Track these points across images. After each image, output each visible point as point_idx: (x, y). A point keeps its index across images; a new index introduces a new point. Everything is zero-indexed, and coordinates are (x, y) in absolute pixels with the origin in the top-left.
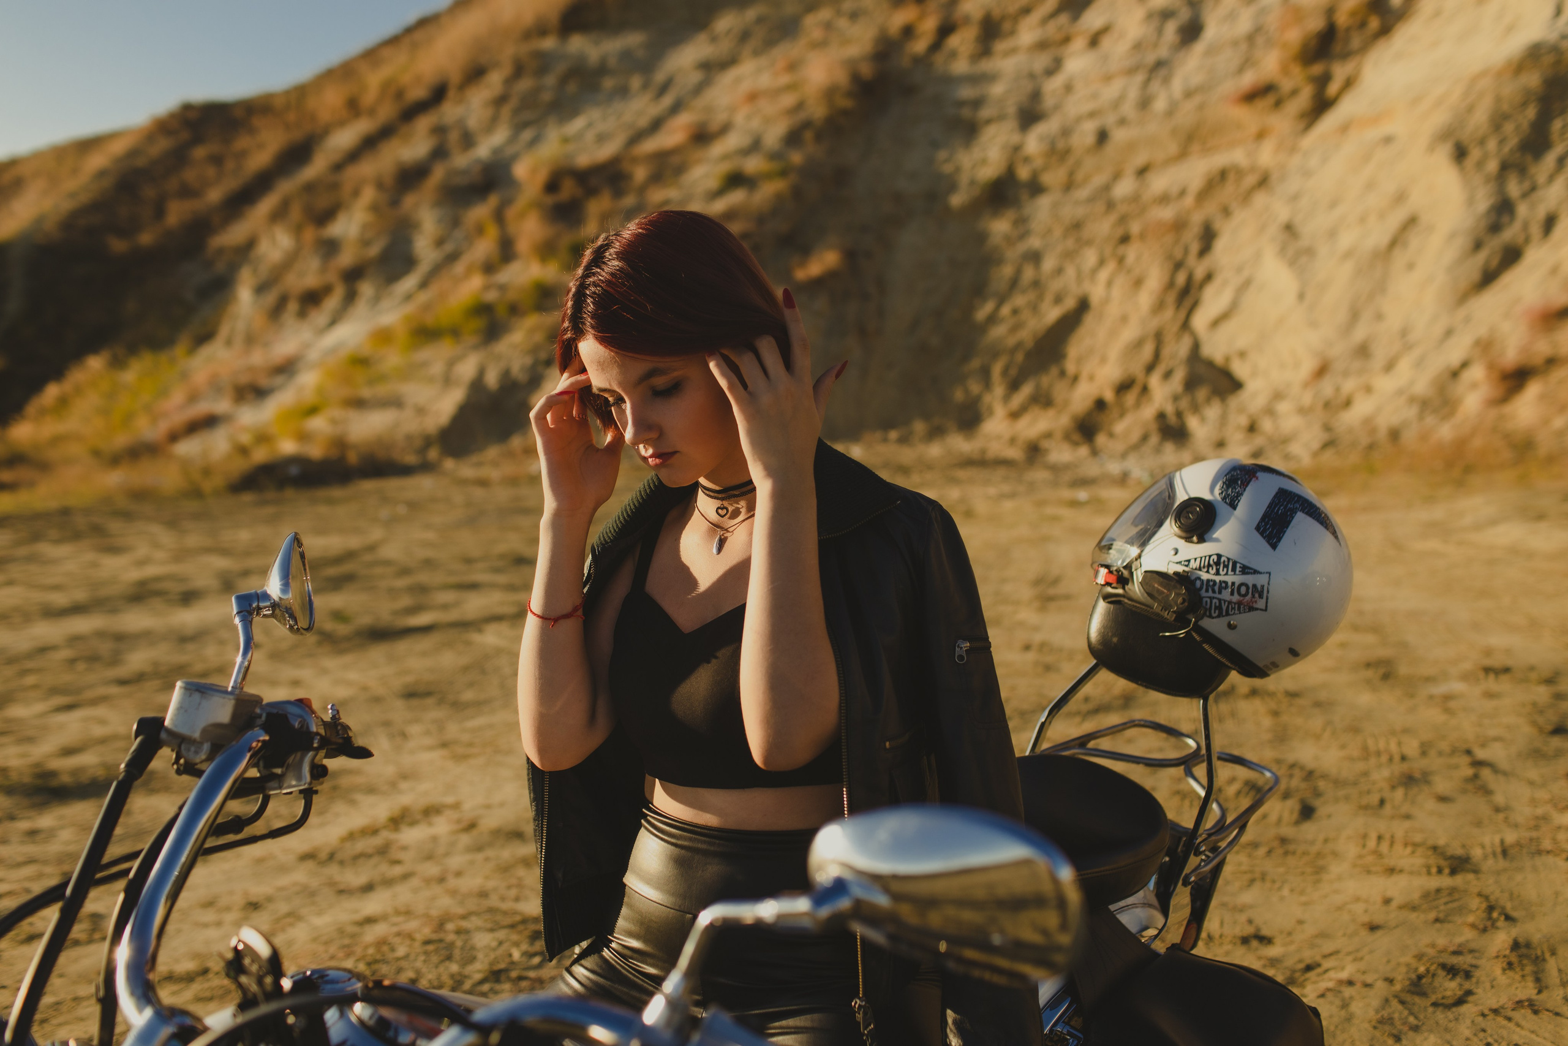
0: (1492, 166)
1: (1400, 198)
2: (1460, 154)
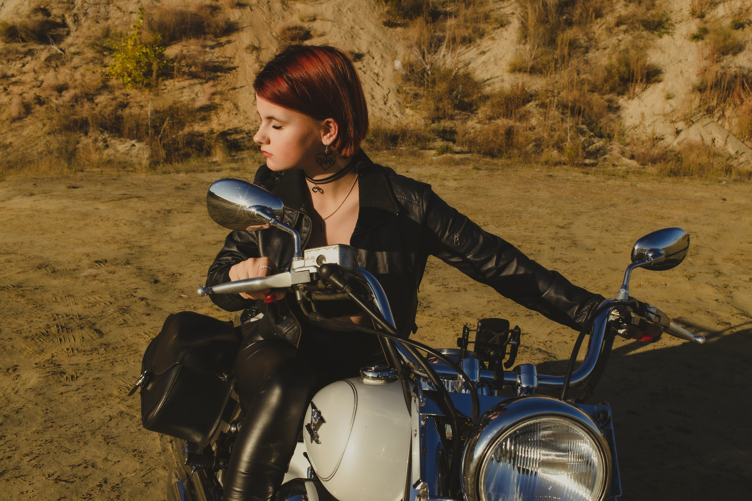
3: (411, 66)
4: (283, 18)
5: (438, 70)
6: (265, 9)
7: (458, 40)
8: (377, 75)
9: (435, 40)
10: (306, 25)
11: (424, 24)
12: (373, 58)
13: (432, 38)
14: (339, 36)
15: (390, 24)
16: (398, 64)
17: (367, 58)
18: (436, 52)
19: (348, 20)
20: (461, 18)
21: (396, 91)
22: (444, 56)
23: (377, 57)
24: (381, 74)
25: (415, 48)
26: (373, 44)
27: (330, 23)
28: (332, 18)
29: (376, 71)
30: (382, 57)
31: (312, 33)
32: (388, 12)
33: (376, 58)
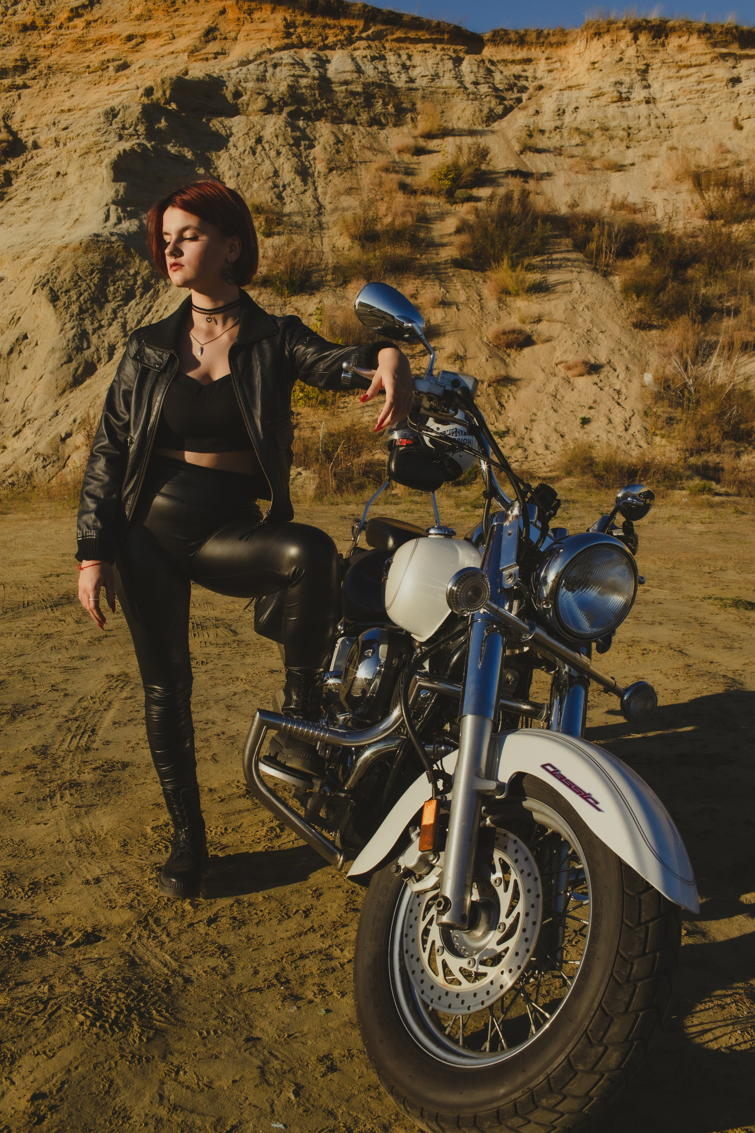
0: (75, 308)
1: (15, 320)
2: (54, 298)
3: (666, 380)
4: (499, 319)
5: (706, 386)
6: (476, 309)
7: (737, 345)
8: (619, 392)
9: (704, 346)
10: (528, 328)
11: (690, 324)
12: (615, 370)
13: (700, 343)
14: (570, 342)
15: (641, 326)
16: (648, 378)
17: (607, 368)
18: (703, 363)
19: (585, 321)
20: (743, 317)
21: (642, 413)
22: (715, 368)
23: (620, 369)
24: (624, 390)
25: (675, 357)
26: (616, 351)
27: (559, 324)
28: (563, 319)
29: (617, 387)
30: (627, 368)
31: (534, 338)
32: (641, 310)
33: (618, 370)
